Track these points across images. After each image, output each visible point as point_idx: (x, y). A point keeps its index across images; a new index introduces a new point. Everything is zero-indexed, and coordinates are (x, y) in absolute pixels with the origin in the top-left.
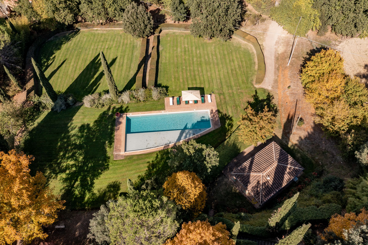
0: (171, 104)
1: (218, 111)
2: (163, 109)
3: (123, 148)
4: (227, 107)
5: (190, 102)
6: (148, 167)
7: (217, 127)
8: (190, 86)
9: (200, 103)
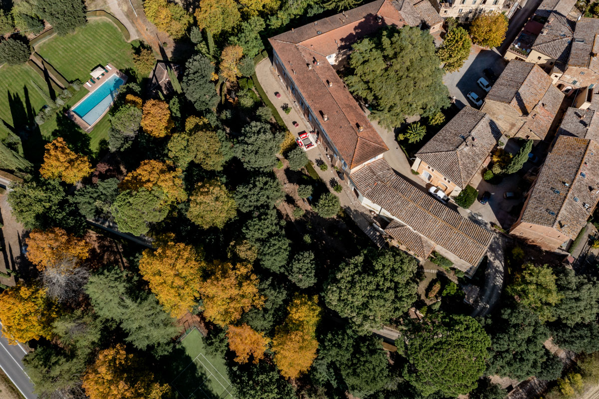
0: (90, 86)
1: (121, 70)
2: (88, 91)
3: (87, 125)
4: (123, 65)
5: (100, 77)
7: (126, 79)
8: (91, 69)
9: (106, 74)
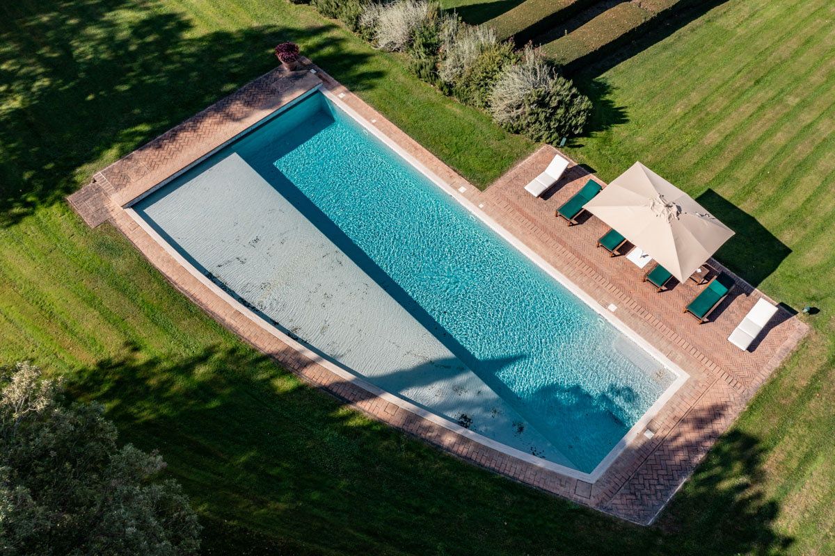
0: (536, 186)
2: (481, 180)
4: (808, 458)
5: (633, 256)
6: (104, 365)
7: (620, 509)
8: (726, 192)
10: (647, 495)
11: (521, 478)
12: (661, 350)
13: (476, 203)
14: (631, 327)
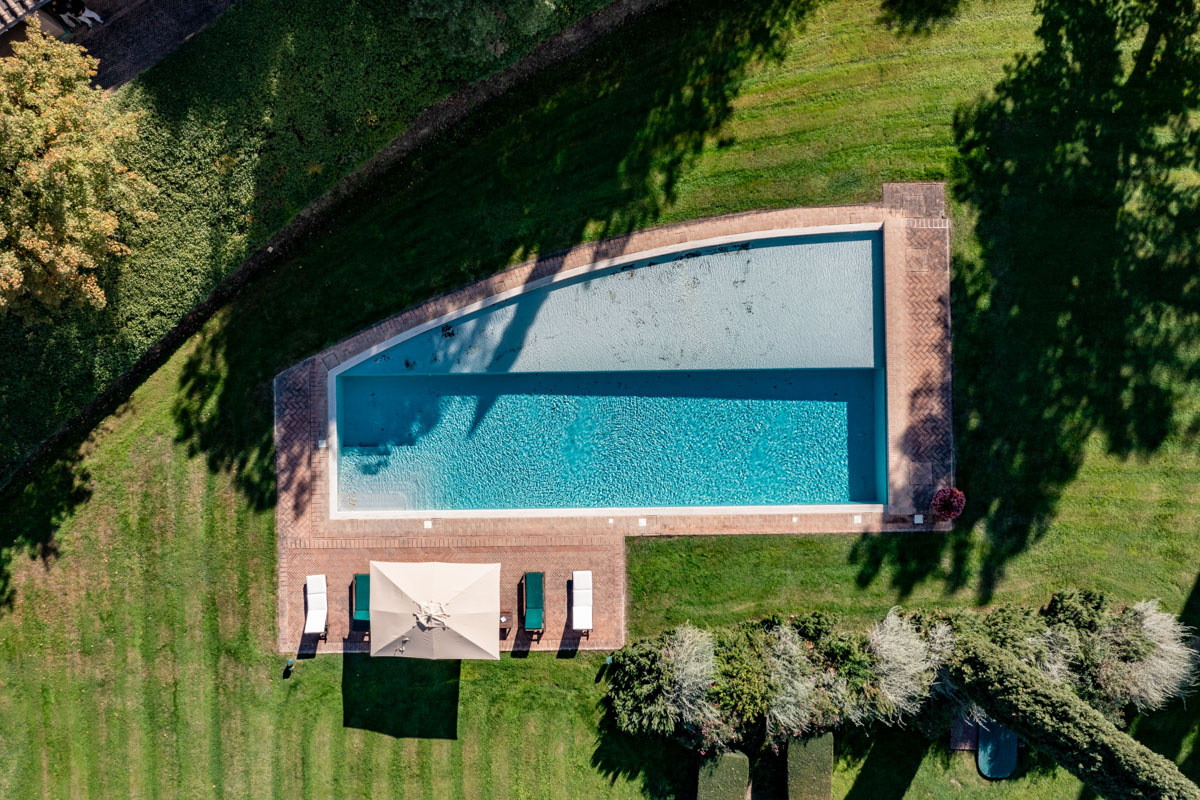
0: (583, 580)
2: (636, 546)
10: (290, 399)
11: (375, 329)
12: (366, 521)
13: (618, 520)
14: (401, 520)
